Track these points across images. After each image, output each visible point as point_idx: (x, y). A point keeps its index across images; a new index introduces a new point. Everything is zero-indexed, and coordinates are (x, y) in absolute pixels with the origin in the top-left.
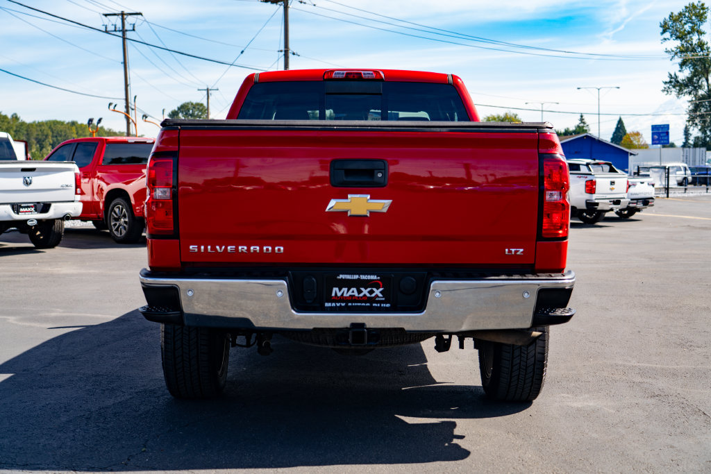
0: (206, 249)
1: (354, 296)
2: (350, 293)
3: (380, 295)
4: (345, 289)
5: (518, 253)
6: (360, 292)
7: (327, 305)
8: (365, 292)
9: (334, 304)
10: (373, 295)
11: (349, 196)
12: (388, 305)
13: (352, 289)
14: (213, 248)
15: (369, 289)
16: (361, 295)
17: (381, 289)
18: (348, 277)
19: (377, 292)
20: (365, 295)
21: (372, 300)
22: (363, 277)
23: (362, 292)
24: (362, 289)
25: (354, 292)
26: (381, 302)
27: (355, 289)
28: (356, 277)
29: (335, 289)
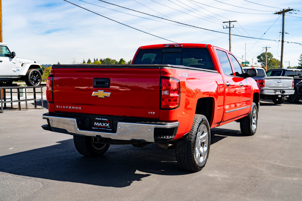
0: (61, 107)
1: (101, 126)
2: (99, 125)
3: (108, 126)
4: (98, 123)
5: (153, 114)
6: (102, 124)
7: (93, 128)
8: (104, 124)
9: (95, 128)
10: (106, 126)
11: (98, 91)
12: (111, 130)
13: (100, 123)
14: (63, 107)
15: (105, 124)
16: (103, 125)
17: (109, 124)
18: (98, 119)
19: (108, 125)
20: (104, 126)
21: (106, 127)
22: (103, 119)
23: (103, 124)
24: (103, 123)
25: (100, 124)
26: (109, 128)
27: (101, 123)
28: (101, 119)
29: (95, 123)
